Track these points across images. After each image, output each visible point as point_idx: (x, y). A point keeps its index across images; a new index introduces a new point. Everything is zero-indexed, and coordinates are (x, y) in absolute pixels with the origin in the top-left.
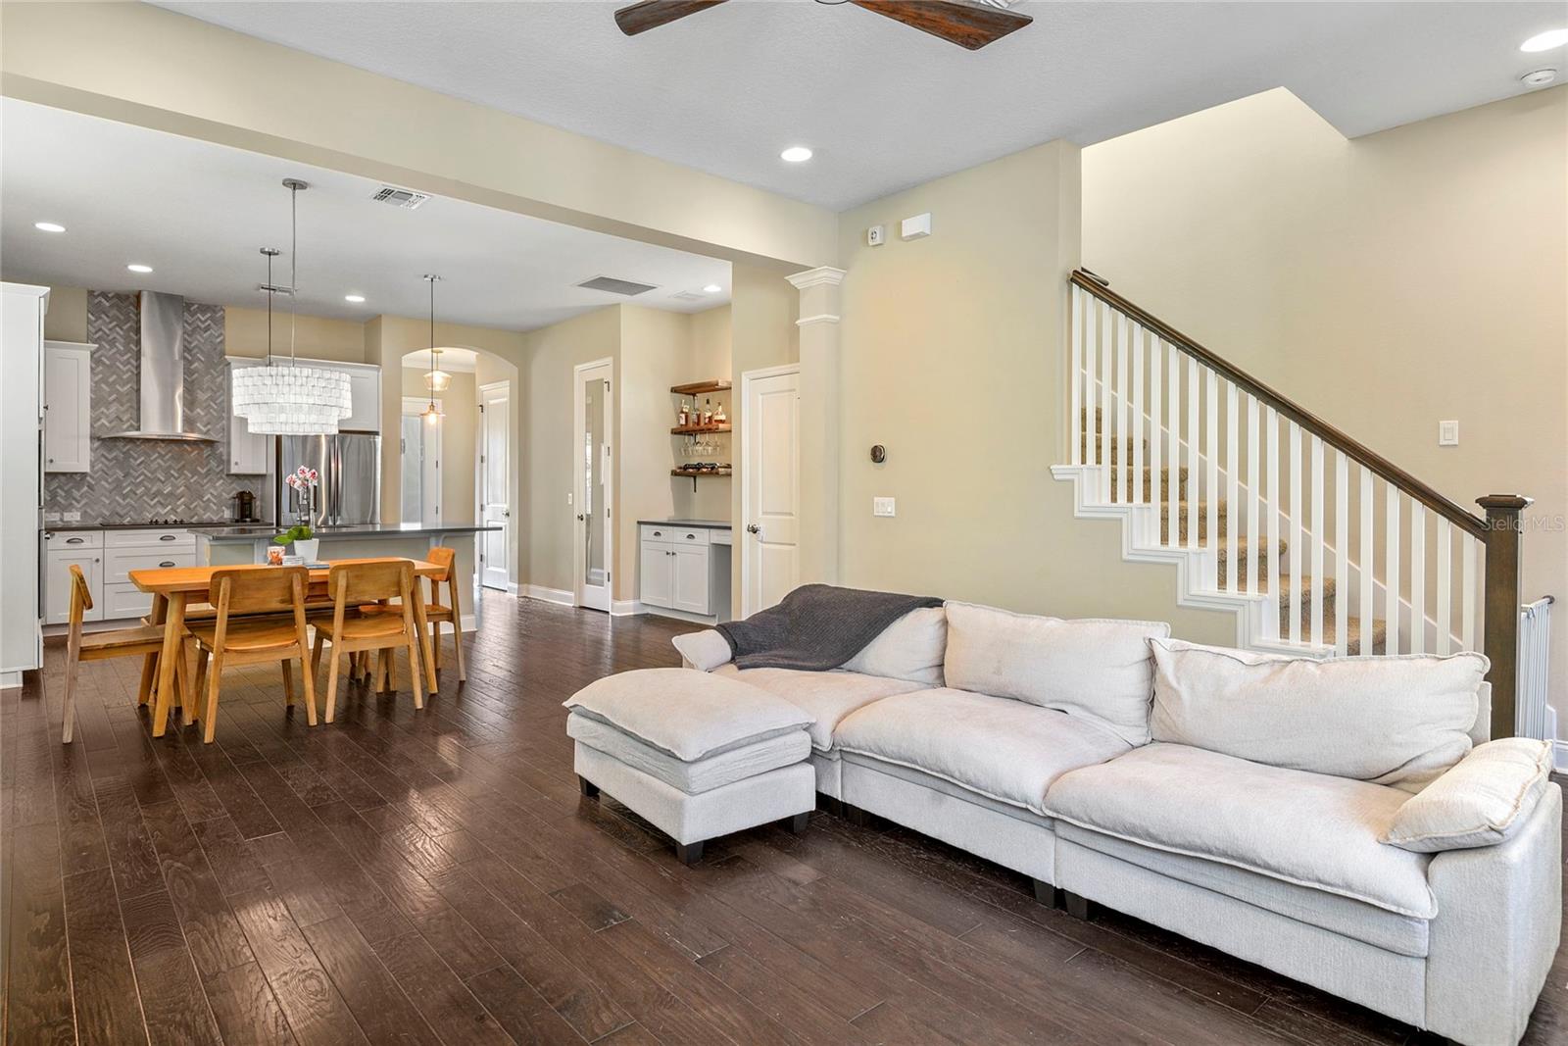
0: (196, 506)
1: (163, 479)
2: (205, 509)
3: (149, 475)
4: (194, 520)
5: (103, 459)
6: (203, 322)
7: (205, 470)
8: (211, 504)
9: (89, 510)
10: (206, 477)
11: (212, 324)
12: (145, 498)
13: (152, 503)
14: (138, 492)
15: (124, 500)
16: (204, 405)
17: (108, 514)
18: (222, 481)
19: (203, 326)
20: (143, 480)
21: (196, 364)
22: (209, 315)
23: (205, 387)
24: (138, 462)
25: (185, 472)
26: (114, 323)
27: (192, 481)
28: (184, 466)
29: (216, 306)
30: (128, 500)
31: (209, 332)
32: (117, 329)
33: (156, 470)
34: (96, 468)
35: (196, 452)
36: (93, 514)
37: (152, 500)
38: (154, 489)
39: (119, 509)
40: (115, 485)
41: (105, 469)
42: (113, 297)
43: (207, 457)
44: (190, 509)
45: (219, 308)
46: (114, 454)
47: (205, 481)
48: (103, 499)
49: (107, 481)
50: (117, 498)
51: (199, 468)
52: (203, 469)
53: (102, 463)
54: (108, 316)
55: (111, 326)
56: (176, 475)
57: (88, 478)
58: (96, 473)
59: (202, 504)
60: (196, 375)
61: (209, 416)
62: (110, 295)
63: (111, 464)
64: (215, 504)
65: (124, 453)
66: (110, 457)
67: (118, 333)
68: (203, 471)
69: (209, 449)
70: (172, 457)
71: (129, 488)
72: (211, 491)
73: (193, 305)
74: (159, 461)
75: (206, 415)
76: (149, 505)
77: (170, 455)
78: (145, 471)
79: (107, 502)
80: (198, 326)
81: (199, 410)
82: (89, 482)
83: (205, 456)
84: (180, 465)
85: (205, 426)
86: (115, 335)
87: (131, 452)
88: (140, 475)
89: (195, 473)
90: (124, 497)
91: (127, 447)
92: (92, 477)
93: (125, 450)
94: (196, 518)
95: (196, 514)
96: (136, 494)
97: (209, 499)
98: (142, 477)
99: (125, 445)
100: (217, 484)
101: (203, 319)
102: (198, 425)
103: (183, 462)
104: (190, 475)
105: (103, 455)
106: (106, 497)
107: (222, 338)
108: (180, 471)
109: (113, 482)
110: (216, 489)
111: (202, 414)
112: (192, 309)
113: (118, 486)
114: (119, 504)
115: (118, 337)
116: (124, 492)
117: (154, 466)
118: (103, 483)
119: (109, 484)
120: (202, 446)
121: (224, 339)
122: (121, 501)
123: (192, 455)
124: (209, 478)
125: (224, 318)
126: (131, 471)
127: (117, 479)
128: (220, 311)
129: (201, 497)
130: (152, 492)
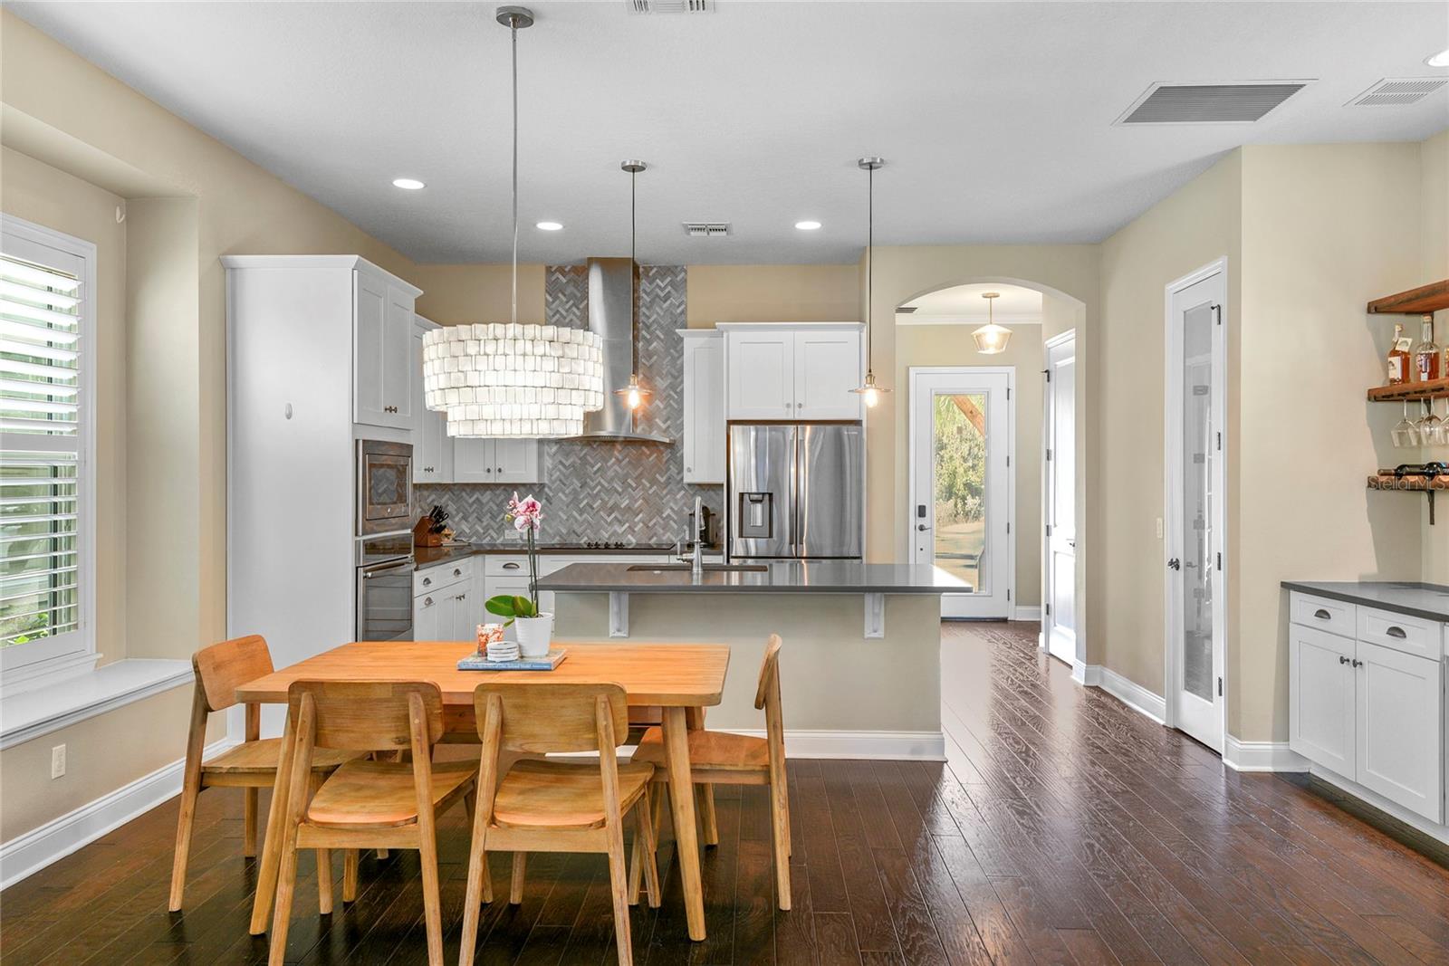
0: (655, 524)
1: (620, 490)
2: (665, 528)
3: (606, 485)
4: (653, 541)
5: (560, 467)
6: (662, 289)
7: (665, 478)
8: (671, 522)
9: (548, 529)
10: (665, 488)
11: (673, 292)
12: (602, 513)
13: (609, 520)
14: (595, 506)
15: (581, 515)
16: (664, 394)
17: (564, 531)
18: (683, 492)
19: (662, 295)
20: (599, 491)
21: (655, 344)
22: (669, 279)
23: (664, 372)
24: (595, 469)
25: (643, 481)
26: (571, 302)
27: (650, 492)
28: (641, 474)
29: (676, 267)
30: (585, 515)
31: (669, 302)
32: (574, 309)
33: (612, 479)
34: (553, 478)
35: (655, 455)
36: (551, 531)
37: (609, 516)
38: (611, 503)
39: (575, 527)
40: (572, 497)
41: (562, 478)
42: (569, 271)
43: (666, 462)
44: (648, 527)
45: (679, 269)
46: (571, 460)
47: (664, 492)
48: (561, 513)
49: (564, 493)
50: (575, 513)
51: (658, 476)
52: (662, 477)
53: (560, 470)
54: (565, 295)
55: (567, 307)
56: (634, 485)
57: (546, 489)
58: (553, 483)
59: (662, 522)
60: (655, 357)
61: (669, 409)
62: (567, 270)
63: (568, 472)
64: (675, 522)
65: (580, 459)
66: (567, 464)
67: (574, 314)
68: (662, 480)
69: (669, 450)
70: (629, 462)
71: (585, 502)
72: (672, 504)
73: (651, 268)
74: (616, 467)
75: (665, 408)
76: (606, 521)
77: (627, 459)
78: (602, 481)
79: (565, 518)
80: (658, 296)
81: (658, 402)
82: (547, 494)
83: (664, 460)
84: (636, 474)
85: (665, 422)
86: (571, 316)
87: (589, 458)
88: (597, 485)
89: (653, 482)
90: (581, 512)
91: (584, 452)
92: (550, 488)
93: (582, 455)
94: (655, 539)
95: (655, 534)
96: (593, 509)
97: (669, 515)
98: (599, 487)
99: (581, 450)
100: (678, 497)
101: (663, 286)
102: (657, 420)
103: (641, 469)
104: (648, 485)
105: (561, 462)
106: (564, 512)
107: (683, 307)
108: (638, 479)
109: (570, 493)
110: (676, 502)
111: (662, 406)
112: (651, 274)
113: (575, 500)
114: (576, 520)
115: (574, 318)
116: (581, 506)
117: (610, 473)
118: (560, 494)
119: (566, 496)
120: (662, 448)
121: (686, 308)
122: (578, 517)
123: (651, 459)
124: (669, 488)
125: (686, 280)
126: (588, 480)
127: (574, 489)
128: (680, 272)
129: (660, 512)
130: (609, 505)
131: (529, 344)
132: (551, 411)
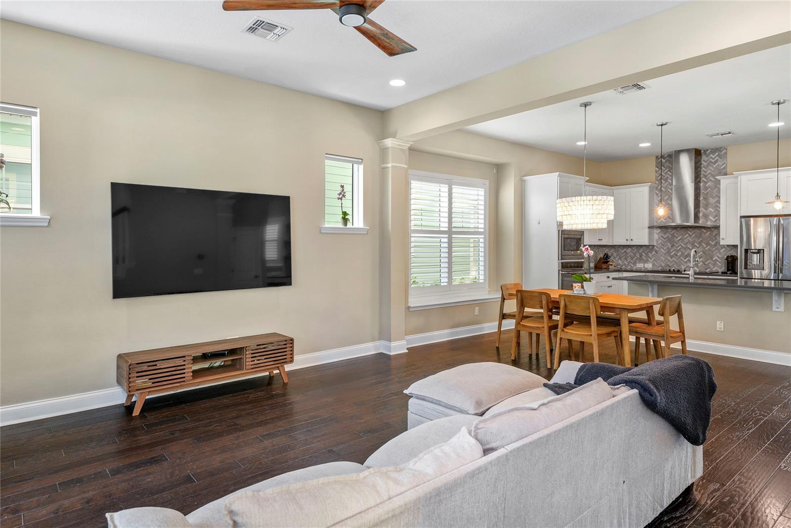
0: (709, 263)
1: (691, 248)
2: (714, 265)
3: (684, 246)
4: (708, 271)
5: (662, 238)
6: (713, 159)
7: (714, 243)
8: (718, 263)
9: (656, 263)
10: (714, 247)
11: (719, 159)
12: (681, 258)
13: (685, 261)
14: (678, 255)
15: (671, 258)
16: (714, 206)
17: (663, 265)
18: (724, 249)
19: (713, 161)
20: (680, 248)
21: (709, 183)
22: (717, 153)
23: (714, 195)
24: (679, 239)
25: (703, 244)
26: (668, 169)
27: (707, 249)
28: (702, 241)
29: (721, 148)
30: (674, 258)
31: (717, 164)
32: (669, 172)
33: (687, 243)
34: (658, 243)
35: (709, 232)
36: (657, 265)
37: (685, 259)
38: (686, 253)
39: (669, 263)
40: (667, 251)
41: (662, 242)
42: (667, 157)
43: (715, 235)
44: (705, 264)
45: (722, 149)
46: (667, 235)
47: (714, 249)
48: (662, 257)
49: (663, 249)
50: (668, 258)
51: (710, 242)
52: (713, 242)
53: (662, 240)
54: (664, 167)
55: (665, 172)
56: (698, 246)
57: (655, 248)
58: (659, 245)
59: (712, 262)
60: (709, 189)
61: (716, 212)
62: (665, 156)
63: (666, 240)
64: (719, 262)
65: (671, 235)
66: (665, 237)
67: (669, 174)
68: (713, 243)
69: (716, 230)
70: (696, 236)
71: (674, 253)
72: (718, 254)
73: (708, 150)
74: (689, 238)
75: (715, 211)
76: (683, 261)
77: (694, 235)
78: (682, 244)
79: (664, 259)
80: (711, 162)
81: (710, 209)
82: (656, 250)
83: (714, 235)
84: (699, 241)
85: (714, 218)
86: (667, 175)
87: (675, 234)
88: (679, 246)
89: (708, 244)
90: (672, 257)
91: (673, 232)
92: (657, 247)
93: (672, 233)
94: (709, 269)
95: (709, 268)
96: (677, 256)
97: (716, 259)
98: (680, 247)
99: (671, 231)
100: (721, 251)
101: (713, 157)
102: (710, 217)
103: (701, 239)
104: (705, 246)
105: (662, 236)
106: (663, 257)
107: (725, 165)
108: (700, 243)
109: (666, 249)
110: (720, 254)
111: (713, 211)
112: (707, 153)
113: (669, 252)
114: (669, 260)
115: (669, 176)
116: (672, 254)
117: (686, 241)
118: (662, 250)
119: (664, 250)
120: (712, 229)
121: (726, 166)
122: (670, 259)
123: (707, 234)
124: (716, 247)
125: (726, 153)
126: (675, 244)
127: (668, 248)
128: (723, 150)
129: (711, 258)
130: (685, 255)
131: (588, 201)
132: (592, 221)
